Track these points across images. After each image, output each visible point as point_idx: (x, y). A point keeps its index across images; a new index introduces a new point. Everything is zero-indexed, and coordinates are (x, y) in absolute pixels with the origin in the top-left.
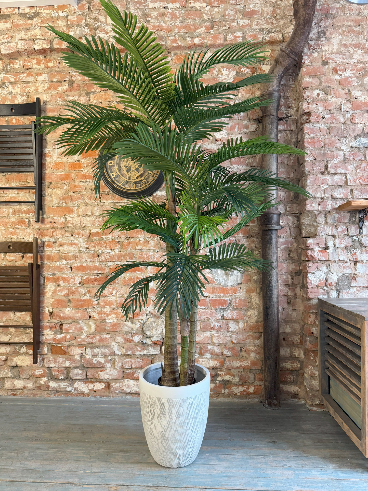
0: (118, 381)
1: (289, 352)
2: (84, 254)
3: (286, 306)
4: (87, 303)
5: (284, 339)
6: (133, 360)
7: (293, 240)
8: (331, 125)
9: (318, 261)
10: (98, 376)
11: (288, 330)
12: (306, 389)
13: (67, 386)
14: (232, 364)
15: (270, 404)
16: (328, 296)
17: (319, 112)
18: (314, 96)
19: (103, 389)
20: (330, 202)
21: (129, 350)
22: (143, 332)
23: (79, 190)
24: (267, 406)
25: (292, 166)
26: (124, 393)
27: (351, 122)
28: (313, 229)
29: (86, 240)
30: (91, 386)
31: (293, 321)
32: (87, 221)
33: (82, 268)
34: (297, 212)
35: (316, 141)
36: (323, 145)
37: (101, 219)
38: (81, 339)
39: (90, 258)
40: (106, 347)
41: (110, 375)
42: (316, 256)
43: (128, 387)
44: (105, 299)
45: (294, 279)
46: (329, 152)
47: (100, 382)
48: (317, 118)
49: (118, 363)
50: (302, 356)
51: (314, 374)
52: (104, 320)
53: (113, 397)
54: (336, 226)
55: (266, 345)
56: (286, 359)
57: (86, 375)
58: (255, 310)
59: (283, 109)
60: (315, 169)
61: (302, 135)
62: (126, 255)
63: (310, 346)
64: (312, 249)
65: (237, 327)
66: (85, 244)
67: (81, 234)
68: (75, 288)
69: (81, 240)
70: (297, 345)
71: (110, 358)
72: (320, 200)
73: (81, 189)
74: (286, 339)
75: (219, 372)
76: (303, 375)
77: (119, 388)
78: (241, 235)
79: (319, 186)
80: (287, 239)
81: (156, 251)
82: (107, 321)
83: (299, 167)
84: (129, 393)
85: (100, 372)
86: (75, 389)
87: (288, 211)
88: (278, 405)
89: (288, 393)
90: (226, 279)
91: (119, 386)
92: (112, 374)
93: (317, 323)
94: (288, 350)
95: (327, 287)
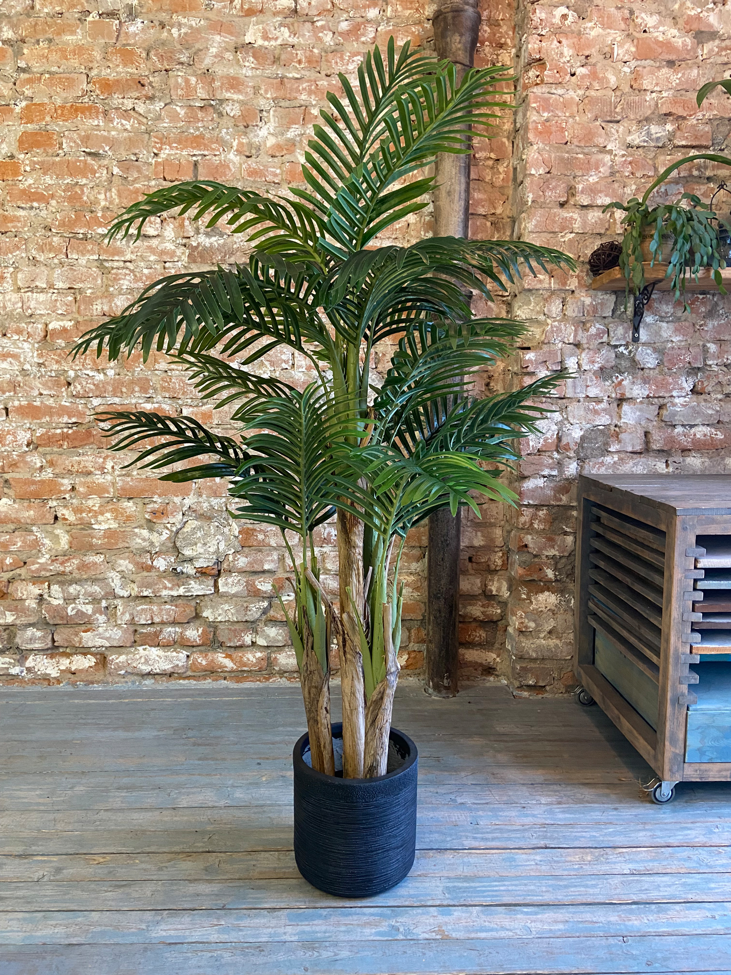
0: (124, 650)
1: (479, 585)
2: (34, 378)
4: (48, 489)
5: (470, 559)
6: (155, 608)
8: (587, 93)
9: (544, 400)
10: (80, 642)
11: (479, 541)
12: (510, 657)
13: (10, 663)
15: (437, 688)
17: (565, 60)
18: (554, 21)
19: (91, 667)
21: (147, 587)
22: (176, 550)
23: (13, 227)
24: (431, 691)
25: (502, 187)
26: (137, 674)
27: (632, 87)
28: (537, 331)
29: (36, 345)
30: (65, 663)
31: (490, 523)
32: (38, 302)
33: (31, 411)
35: (554, 129)
36: (568, 139)
37: (70, 298)
38: (37, 566)
39: (50, 389)
40: (94, 581)
41: (107, 639)
43: (147, 662)
44: (89, 479)
46: (581, 156)
47: (85, 654)
48: (558, 75)
49: (123, 614)
50: (505, 594)
51: (526, 627)
52: (89, 526)
53: (113, 683)
54: (584, 324)
55: (432, 573)
56: (472, 599)
57: (53, 641)
59: (487, 49)
60: (548, 193)
61: (525, 115)
62: (132, 382)
63: (521, 571)
64: (534, 374)
66: (35, 355)
67: (25, 333)
68: (17, 456)
69: (26, 345)
70: (496, 570)
71: (104, 603)
73: (19, 225)
74: (473, 560)
76: (506, 630)
77: (125, 664)
79: (556, 233)
82: (94, 526)
83: (515, 189)
84: (149, 674)
85: (83, 634)
86: (29, 670)
88: (453, 689)
89: (476, 665)
91: (127, 660)
92: (110, 637)
93: (536, 526)
94: (478, 581)
95: (558, 452)
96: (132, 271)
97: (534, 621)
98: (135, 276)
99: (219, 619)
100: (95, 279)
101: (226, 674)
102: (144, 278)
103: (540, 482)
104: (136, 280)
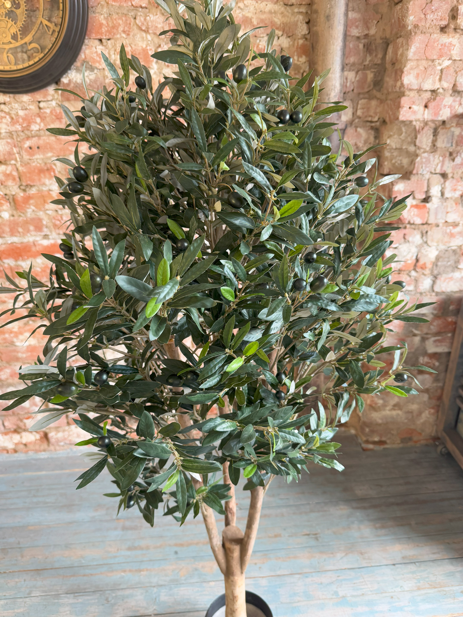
0: (60, 429)
9: (408, 226)
10: (25, 426)
16: (416, 286)
20: (448, 100)
28: (405, 161)
34: (376, 119)
42: (406, 217)
47: (30, 432)
54: (451, 154)
72: (428, 95)
77: (63, 438)
79: (433, 61)
82: (17, 344)
83: (390, 8)
85: (25, 421)
95: (416, 271)
96: (9, 114)
98: (12, 118)
102: (21, 120)
104: (14, 121)
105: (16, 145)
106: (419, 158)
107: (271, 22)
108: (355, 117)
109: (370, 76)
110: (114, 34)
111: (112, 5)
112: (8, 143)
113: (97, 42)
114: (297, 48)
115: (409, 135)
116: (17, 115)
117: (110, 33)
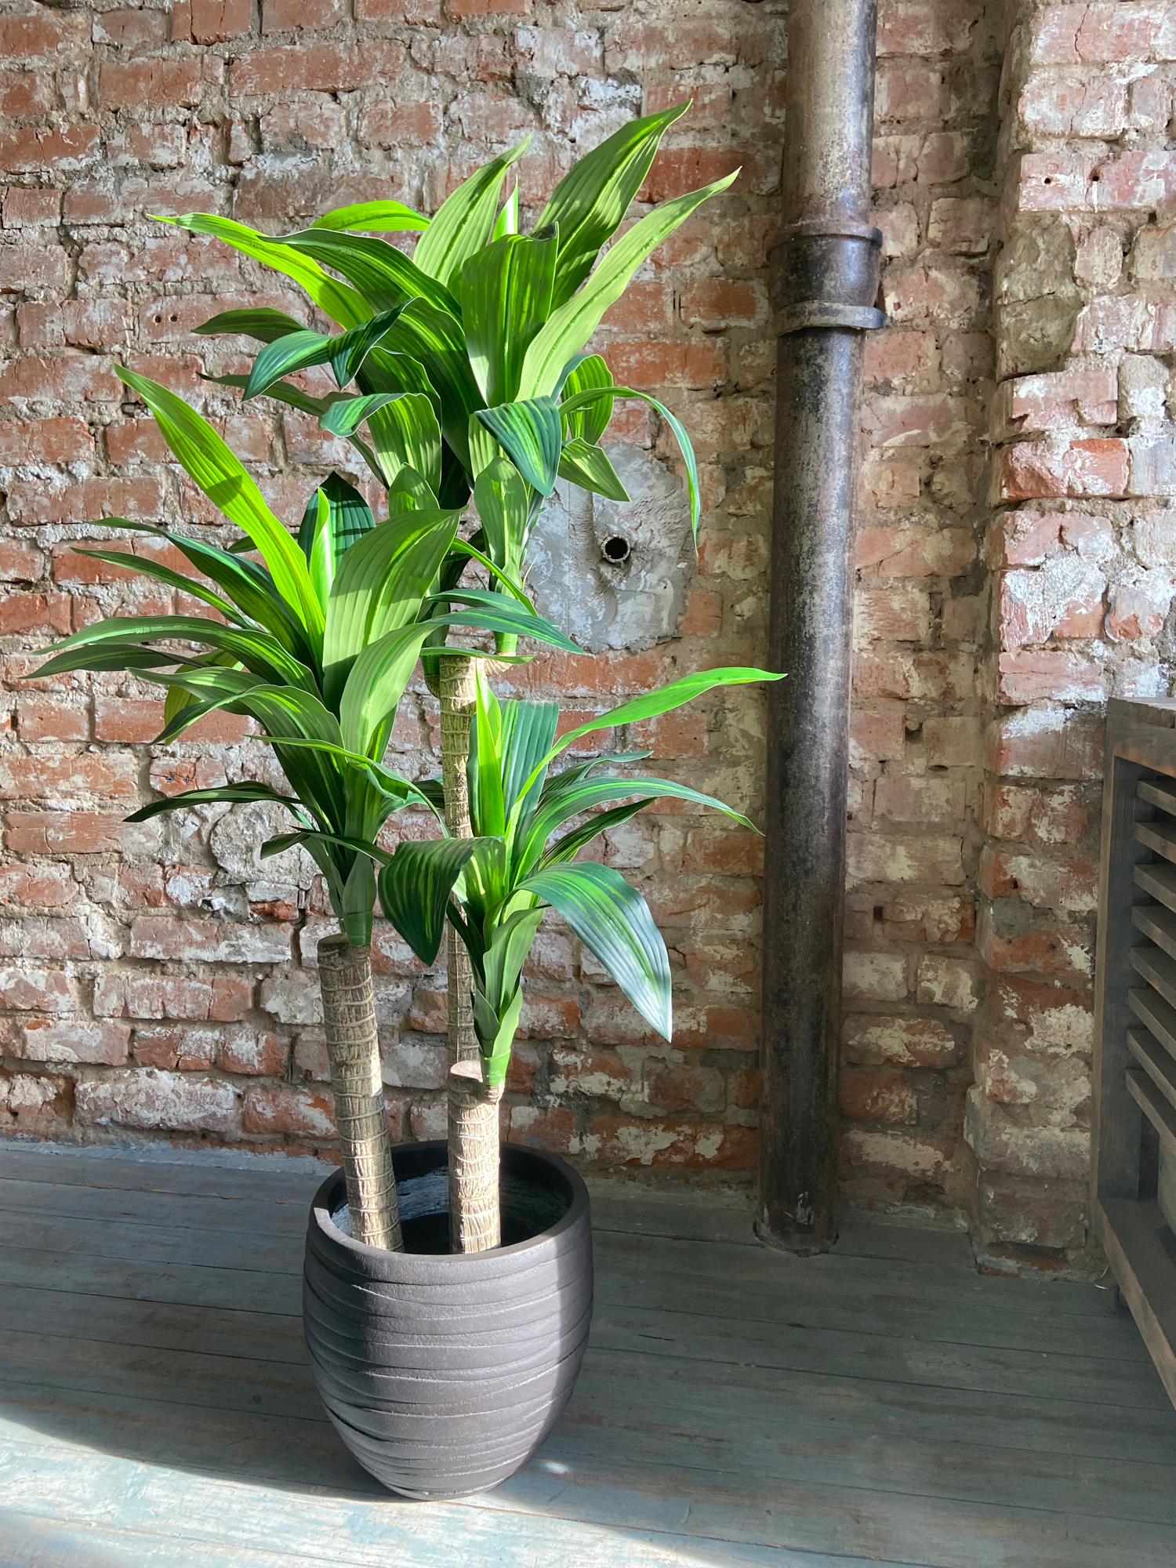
0: (110, 1073)
1: (900, 976)
3: (895, 748)
5: (878, 913)
6: (169, 985)
7: (951, 402)
10: (23, 1051)
11: (900, 868)
14: (618, 1020)
15: (779, 1224)
19: (49, 1103)
20: (1158, 159)
21: (153, 940)
22: (213, 861)
26: (133, 1128)
28: (1053, 328)
31: (930, 824)
34: (982, 247)
37: (4, 313)
40: (54, 917)
41: (73, 1046)
42: (1058, 472)
43: (150, 1102)
45: (947, 611)
47: (34, 1075)
49: (106, 994)
50: (965, 997)
51: (1014, 1093)
52: (40, 801)
53: (85, 1141)
56: (881, 1011)
58: (741, 771)
62: (122, 490)
63: (999, 947)
64: (1039, 437)
65: (650, 848)
70: (942, 942)
71: (70, 970)
72: (1100, 148)
74: (887, 913)
75: (559, 1057)
76: (964, 1095)
77: (109, 1103)
78: (684, 384)
79: (1104, 65)
80: (921, 401)
81: (264, 469)
82: (51, 803)
84: (157, 1129)
85: (28, 1032)
87: (935, 245)
89: (889, 1175)
90: (601, 615)
91: (113, 1095)
92: (80, 1043)
93: (1042, 833)
94: (897, 967)
95: (1108, 642)
96: (126, 246)
97: (1035, 1079)
98: (132, 255)
99: (298, 1021)
100: (51, 268)
101: (316, 1145)
102: (148, 259)
103: (1054, 719)
104: (134, 261)
105: (130, 312)
106: (1086, 309)
107: (709, 36)
108: (924, 243)
109: (961, 143)
110: (362, 78)
111: (365, 22)
112: (113, 306)
113: (326, 96)
114: (770, 89)
115: (1056, 257)
116: (143, 248)
117: (354, 78)
